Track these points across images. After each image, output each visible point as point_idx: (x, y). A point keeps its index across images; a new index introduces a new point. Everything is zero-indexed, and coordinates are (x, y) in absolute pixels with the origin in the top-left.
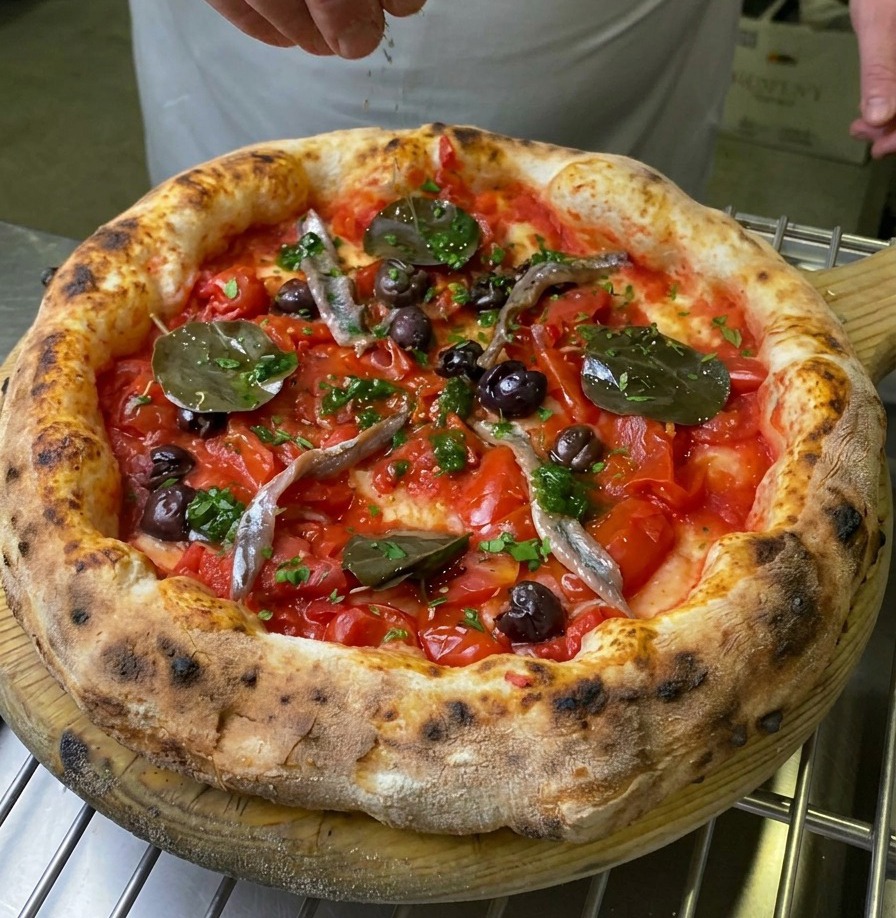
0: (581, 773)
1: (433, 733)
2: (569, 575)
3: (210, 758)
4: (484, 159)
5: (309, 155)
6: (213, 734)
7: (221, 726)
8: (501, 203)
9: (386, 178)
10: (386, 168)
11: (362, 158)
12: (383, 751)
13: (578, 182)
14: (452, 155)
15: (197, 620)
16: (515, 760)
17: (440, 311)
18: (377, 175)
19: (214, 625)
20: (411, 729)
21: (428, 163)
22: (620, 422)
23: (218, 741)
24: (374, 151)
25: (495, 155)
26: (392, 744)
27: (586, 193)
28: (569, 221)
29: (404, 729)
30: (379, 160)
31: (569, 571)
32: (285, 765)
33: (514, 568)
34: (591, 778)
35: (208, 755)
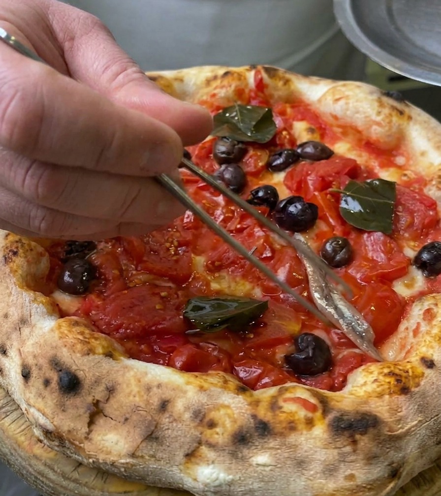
0: (351, 477)
1: (241, 439)
2: (337, 331)
3: (82, 445)
4: (280, 84)
5: (176, 79)
6: (85, 429)
7: (91, 423)
8: (289, 110)
9: (222, 93)
10: (222, 87)
11: (208, 82)
12: (204, 449)
13: (337, 97)
14: (261, 80)
15: (79, 346)
16: (301, 464)
17: (251, 168)
18: (216, 91)
19: (91, 351)
20: (226, 435)
21: (247, 85)
22: (365, 236)
23: (88, 434)
24: (215, 78)
25: (287, 82)
26: (212, 446)
27: (342, 103)
28: (331, 120)
29: (221, 435)
30: (218, 82)
31: (336, 328)
32: (133, 455)
33: (299, 324)
34: (359, 482)
35: (80, 443)
